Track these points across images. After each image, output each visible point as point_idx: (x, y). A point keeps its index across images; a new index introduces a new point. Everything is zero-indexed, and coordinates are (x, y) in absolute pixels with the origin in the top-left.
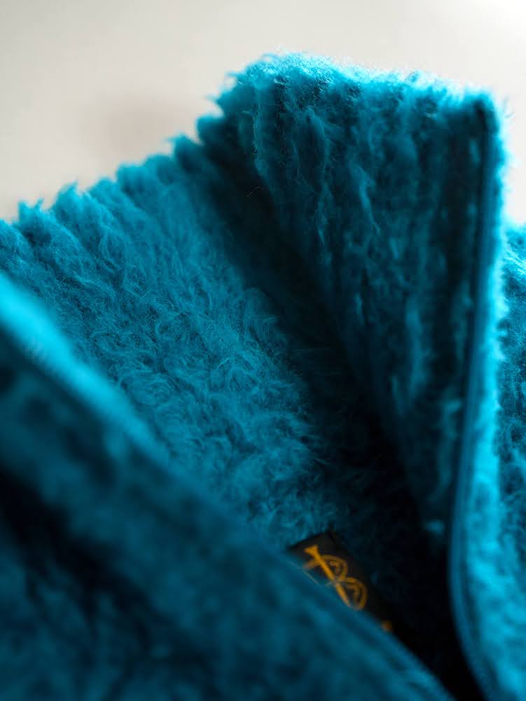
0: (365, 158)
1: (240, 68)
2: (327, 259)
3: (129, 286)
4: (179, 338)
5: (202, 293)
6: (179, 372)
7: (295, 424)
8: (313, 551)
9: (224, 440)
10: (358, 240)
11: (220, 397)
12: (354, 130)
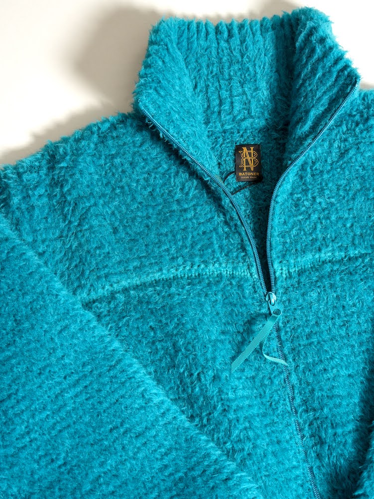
0: (323, 67)
1: (310, 6)
2: (301, 82)
3: (245, 59)
4: (251, 79)
5: (264, 68)
6: (246, 89)
7: (266, 114)
8: (252, 148)
9: (246, 112)
10: (310, 85)
11: (252, 100)
12: (325, 59)
